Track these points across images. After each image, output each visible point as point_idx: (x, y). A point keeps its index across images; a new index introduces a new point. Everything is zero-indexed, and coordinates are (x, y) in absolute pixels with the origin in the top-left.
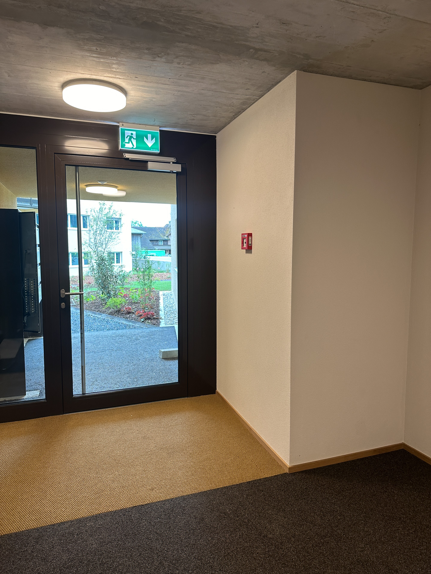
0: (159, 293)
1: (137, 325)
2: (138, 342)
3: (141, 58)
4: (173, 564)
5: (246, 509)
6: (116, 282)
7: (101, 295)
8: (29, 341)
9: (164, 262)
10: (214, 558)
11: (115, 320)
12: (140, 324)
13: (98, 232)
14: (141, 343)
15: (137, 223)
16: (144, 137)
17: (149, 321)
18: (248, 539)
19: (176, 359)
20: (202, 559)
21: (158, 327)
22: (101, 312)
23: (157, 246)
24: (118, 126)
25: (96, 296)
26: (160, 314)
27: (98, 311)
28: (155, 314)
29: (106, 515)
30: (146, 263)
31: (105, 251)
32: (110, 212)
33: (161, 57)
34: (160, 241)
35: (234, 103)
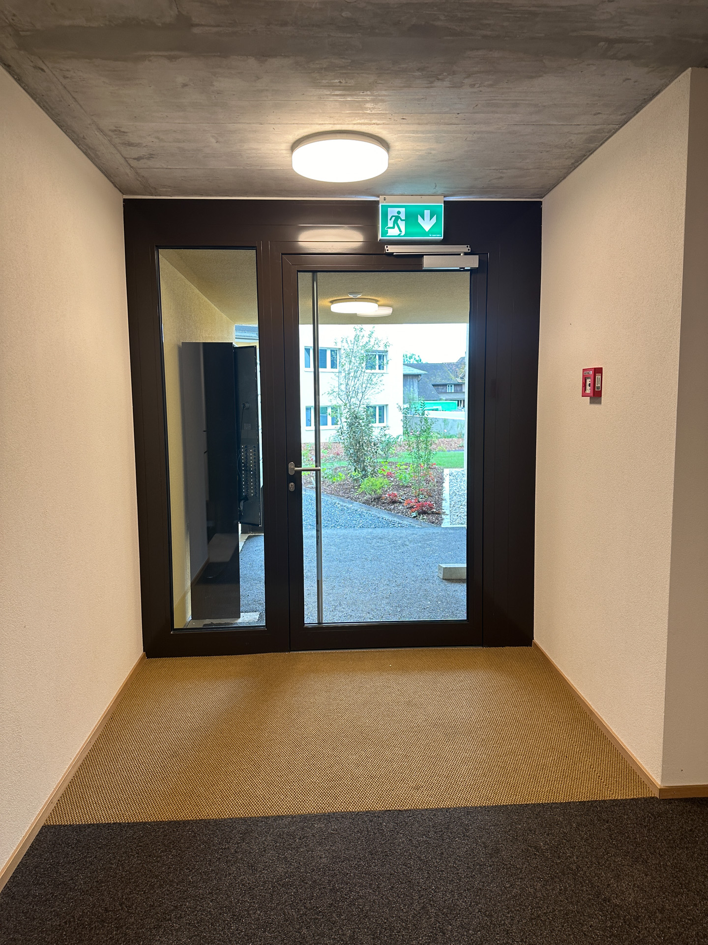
0: (443, 472)
1: (405, 522)
2: (405, 549)
3: (410, 87)
4: (443, 914)
5: (575, 847)
6: (376, 452)
7: (353, 473)
8: (249, 537)
9: (454, 420)
10: (512, 919)
11: (372, 513)
12: (411, 521)
13: (352, 374)
14: (409, 550)
15: (413, 357)
16: (419, 215)
17: (425, 517)
18: (574, 899)
19: (464, 582)
20: (492, 916)
21: (438, 528)
22: (352, 499)
23: (445, 395)
24: (378, 202)
25: (345, 475)
26: (443, 506)
27: (347, 498)
28: (434, 505)
29: (344, 816)
30: (421, 422)
31: (361, 403)
32: (369, 341)
33: (442, 80)
34: (449, 386)
35: (572, 141)
